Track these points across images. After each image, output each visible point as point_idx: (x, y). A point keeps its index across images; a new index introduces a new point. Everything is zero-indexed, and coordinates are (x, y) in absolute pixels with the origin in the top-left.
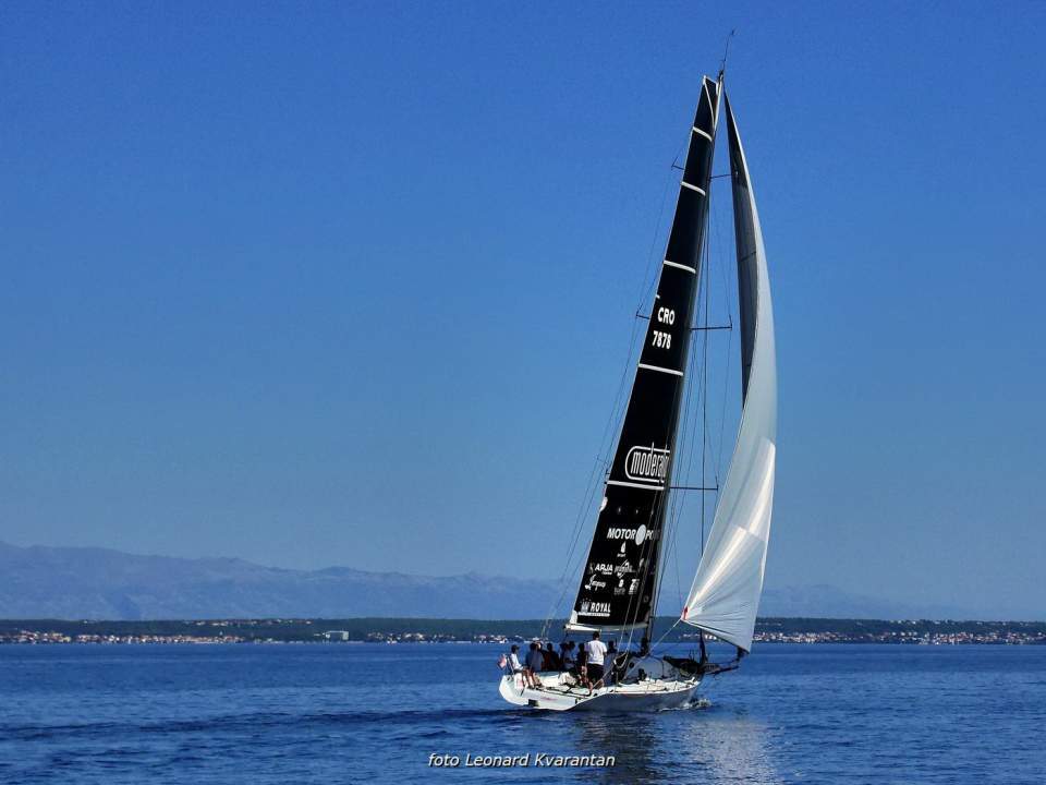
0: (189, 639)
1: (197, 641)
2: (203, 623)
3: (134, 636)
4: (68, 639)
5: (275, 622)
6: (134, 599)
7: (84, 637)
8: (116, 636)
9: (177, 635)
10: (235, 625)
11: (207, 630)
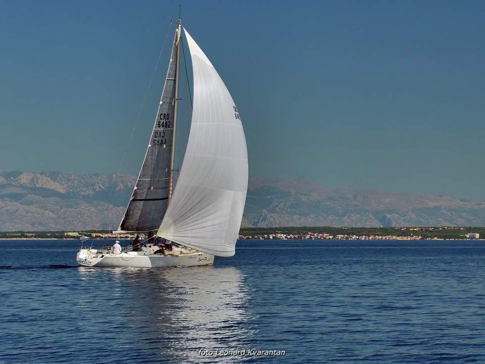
0: (394, 237)
1: (399, 238)
2: (405, 229)
3: (366, 236)
4: (331, 237)
5: (443, 228)
6: (388, 216)
7: (340, 236)
8: (357, 236)
9: (389, 236)
10: (422, 230)
11: (406, 233)
